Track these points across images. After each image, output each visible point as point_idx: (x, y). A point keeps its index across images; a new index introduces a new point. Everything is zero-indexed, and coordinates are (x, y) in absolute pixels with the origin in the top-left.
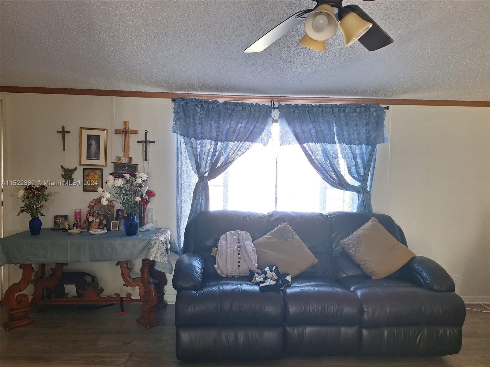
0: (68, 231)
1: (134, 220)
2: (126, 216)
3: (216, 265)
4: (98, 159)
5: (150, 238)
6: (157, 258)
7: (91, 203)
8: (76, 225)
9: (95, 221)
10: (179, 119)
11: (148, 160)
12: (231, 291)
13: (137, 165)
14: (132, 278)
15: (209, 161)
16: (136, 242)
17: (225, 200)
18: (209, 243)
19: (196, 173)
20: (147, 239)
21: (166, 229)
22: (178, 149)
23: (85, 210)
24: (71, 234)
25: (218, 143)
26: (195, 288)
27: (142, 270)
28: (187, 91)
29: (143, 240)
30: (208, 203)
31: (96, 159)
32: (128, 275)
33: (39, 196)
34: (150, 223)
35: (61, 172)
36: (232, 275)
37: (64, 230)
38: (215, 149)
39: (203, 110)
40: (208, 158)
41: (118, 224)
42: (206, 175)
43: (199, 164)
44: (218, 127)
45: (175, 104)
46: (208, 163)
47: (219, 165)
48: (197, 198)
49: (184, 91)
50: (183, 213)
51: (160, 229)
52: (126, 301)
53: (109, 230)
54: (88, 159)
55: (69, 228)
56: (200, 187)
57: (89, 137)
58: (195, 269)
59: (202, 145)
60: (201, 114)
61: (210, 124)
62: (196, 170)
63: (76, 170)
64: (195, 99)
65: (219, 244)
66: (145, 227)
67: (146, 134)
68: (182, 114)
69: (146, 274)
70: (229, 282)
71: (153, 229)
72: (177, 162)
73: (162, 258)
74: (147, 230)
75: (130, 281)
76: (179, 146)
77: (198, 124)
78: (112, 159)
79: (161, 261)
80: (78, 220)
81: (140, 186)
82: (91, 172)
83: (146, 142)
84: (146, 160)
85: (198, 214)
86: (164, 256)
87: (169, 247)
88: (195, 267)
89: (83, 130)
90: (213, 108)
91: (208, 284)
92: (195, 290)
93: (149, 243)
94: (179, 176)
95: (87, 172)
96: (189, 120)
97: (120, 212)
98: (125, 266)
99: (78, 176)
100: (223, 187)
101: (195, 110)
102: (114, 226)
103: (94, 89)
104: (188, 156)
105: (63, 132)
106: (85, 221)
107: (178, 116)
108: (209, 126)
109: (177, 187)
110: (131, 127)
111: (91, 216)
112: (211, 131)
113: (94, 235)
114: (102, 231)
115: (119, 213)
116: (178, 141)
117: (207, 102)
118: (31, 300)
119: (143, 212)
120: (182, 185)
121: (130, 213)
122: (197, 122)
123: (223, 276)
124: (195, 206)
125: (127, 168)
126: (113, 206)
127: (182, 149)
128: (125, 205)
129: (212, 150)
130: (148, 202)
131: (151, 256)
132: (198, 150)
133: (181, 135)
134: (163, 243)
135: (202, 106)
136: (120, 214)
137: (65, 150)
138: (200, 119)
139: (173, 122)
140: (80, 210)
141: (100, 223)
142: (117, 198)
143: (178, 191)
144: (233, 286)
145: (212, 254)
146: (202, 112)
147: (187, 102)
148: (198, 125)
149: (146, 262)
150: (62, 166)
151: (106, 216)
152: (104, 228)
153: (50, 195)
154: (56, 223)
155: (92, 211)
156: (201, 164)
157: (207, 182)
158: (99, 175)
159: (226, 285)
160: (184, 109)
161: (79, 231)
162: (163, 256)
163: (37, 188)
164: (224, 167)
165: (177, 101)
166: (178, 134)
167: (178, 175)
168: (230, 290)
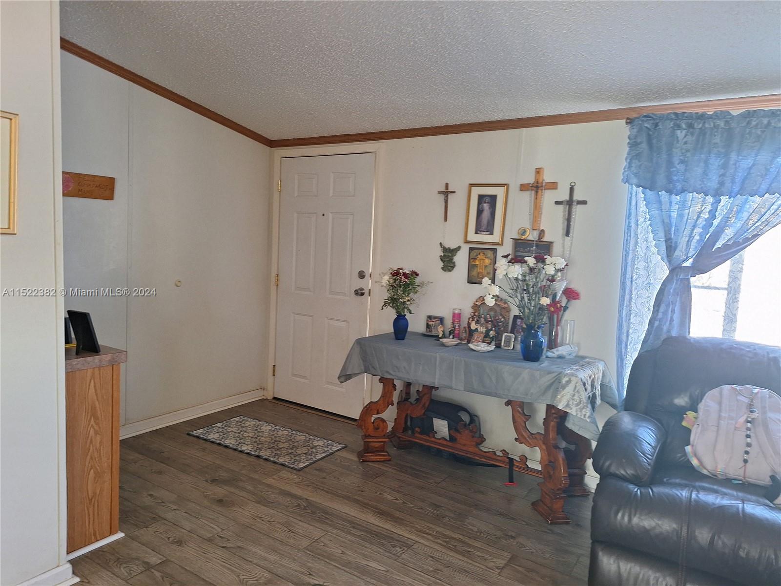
0: (440, 340)
1: (536, 336)
2: (525, 328)
3: (689, 446)
4: (492, 234)
5: (560, 370)
6: (571, 409)
7: (477, 301)
8: (452, 332)
9: (479, 331)
10: (638, 156)
11: (571, 234)
12: (717, 507)
13: (551, 242)
14: (529, 432)
15: (697, 237)
16: (537, 374)
17: (730, 319)
18: (681, 401)
19: (666, 260)
20: (556, 372)
21: (596, 359)
22: (630, 214)
23: (467, 311)
24: (443, 345)
25: (720, 200)
26: (636, 481)
27: (546, 422)
28: (660, 101)
29: (549, 373)
30: (687, 321)
31: (489, 233)
32: (524, 425)
33: (406, 285)
34: (567, 345)
35: (440, 252)
36: (726, 476)
37: (437, 337)
38: (713, 215)
39: (692, 134)
40: (695, 231)
41: (513, 340)
42: (688, 264)
43: (673, 243)
44: (725, 166)
45: (631, 129)
46: (694, 241)
47: (719, 245)
48: (662, 308)
49: (653, 100)
50: (632, 335)
51: (583, 358)
52: (518, 467)
53: (498, 346)
54: (476, 233)
55: (444, 337)
56: (670, 289)
57: (481, 198)
58: (640, 444)
59: (683, 205)
60: (686, 143)
61: (706, 162)
62: (666, 254)
63: (459, 250)
64: (676, 114)
65: (701, 406)
66: (557, 351)
67: (572, 189)
68: (644, 146)
69: (552, 430)
70: (715, 487)
71: (571, 357)
72: (626, 238)
73: (579, 410)
74: (560, 357)
75: (526, 436)
76: (633, 208)
77: (677, 162)
78: (512, 233)
79: (577, 415)
80: (457, 325)
81: (552, 279)
82: (480, 253)
83: (570, 203)
84: (567, 234)
85: (662, 340)
86: (583, 408)
87: (598, 392)
88: (641, 441)
89: (473, 188)
90: (716, 127)
91: (667, 480)
92: (636, 485)
93: (558, 379)
94: (629, 264)
95: (474, 253)
96: (658, 157)
97: (518, 320)
98: (520, 410)
99: (461, 259)
100: (725, 292)
101: (673, 134)
102: (508, 342)
103: (493, 120)
104: (650, 227)
105: (446, 193)
106: (465, 327)
107: (635, 151)
108: (702, 164)
109: (623, 285)
110: (547, 178)
111: (474, 322)
112: (707, 176)
113: (475, 351)
114: (487, 347)
115: (517, 323)
116: (631, 198)
117: (702, 117)
118: (392, 428)
119: (555, 323)
120: (634, 283)
121: (532, 323)
122: (676, 160)
123: (705, 473)
124: (657, 323)
125: (534, 247)
126: (508, 310)
127: (638, 213)
128: (524, 309)
129: (706, 215)
130: (566, 308)
131: (560, 402)
132: (674, 215)
133: (638, 186)
134: (584, 384)
135: (690, 126)
136: (519, 323)
137: (448, 220)
138: (683, 153)
139: (625, 164)
140: (459, 311)
141: (487, 335)
142: (511, 297)
143: (625, 292)
144: (723, 498)
145: (684, 424)
146: (689, 138)
147: (658, 121)
148: (678, 164)
149: (553, 412)
150: (441, 244)
151: (495, 323)
152: (491, 343)
153: (422, 285)
154: (428, 326)
155: (476, 314)
156: (676, 242)
157: (688, 280)
158: (491, 259)
159: (706, 493)
160: (649, 136)
161: (456, 341)
162: (581, 406)
163: (405, 275)
164: (731, 249)
165: (636, 122)
166: (632, 185)
167: (626, 264)
168: (715, 506)
